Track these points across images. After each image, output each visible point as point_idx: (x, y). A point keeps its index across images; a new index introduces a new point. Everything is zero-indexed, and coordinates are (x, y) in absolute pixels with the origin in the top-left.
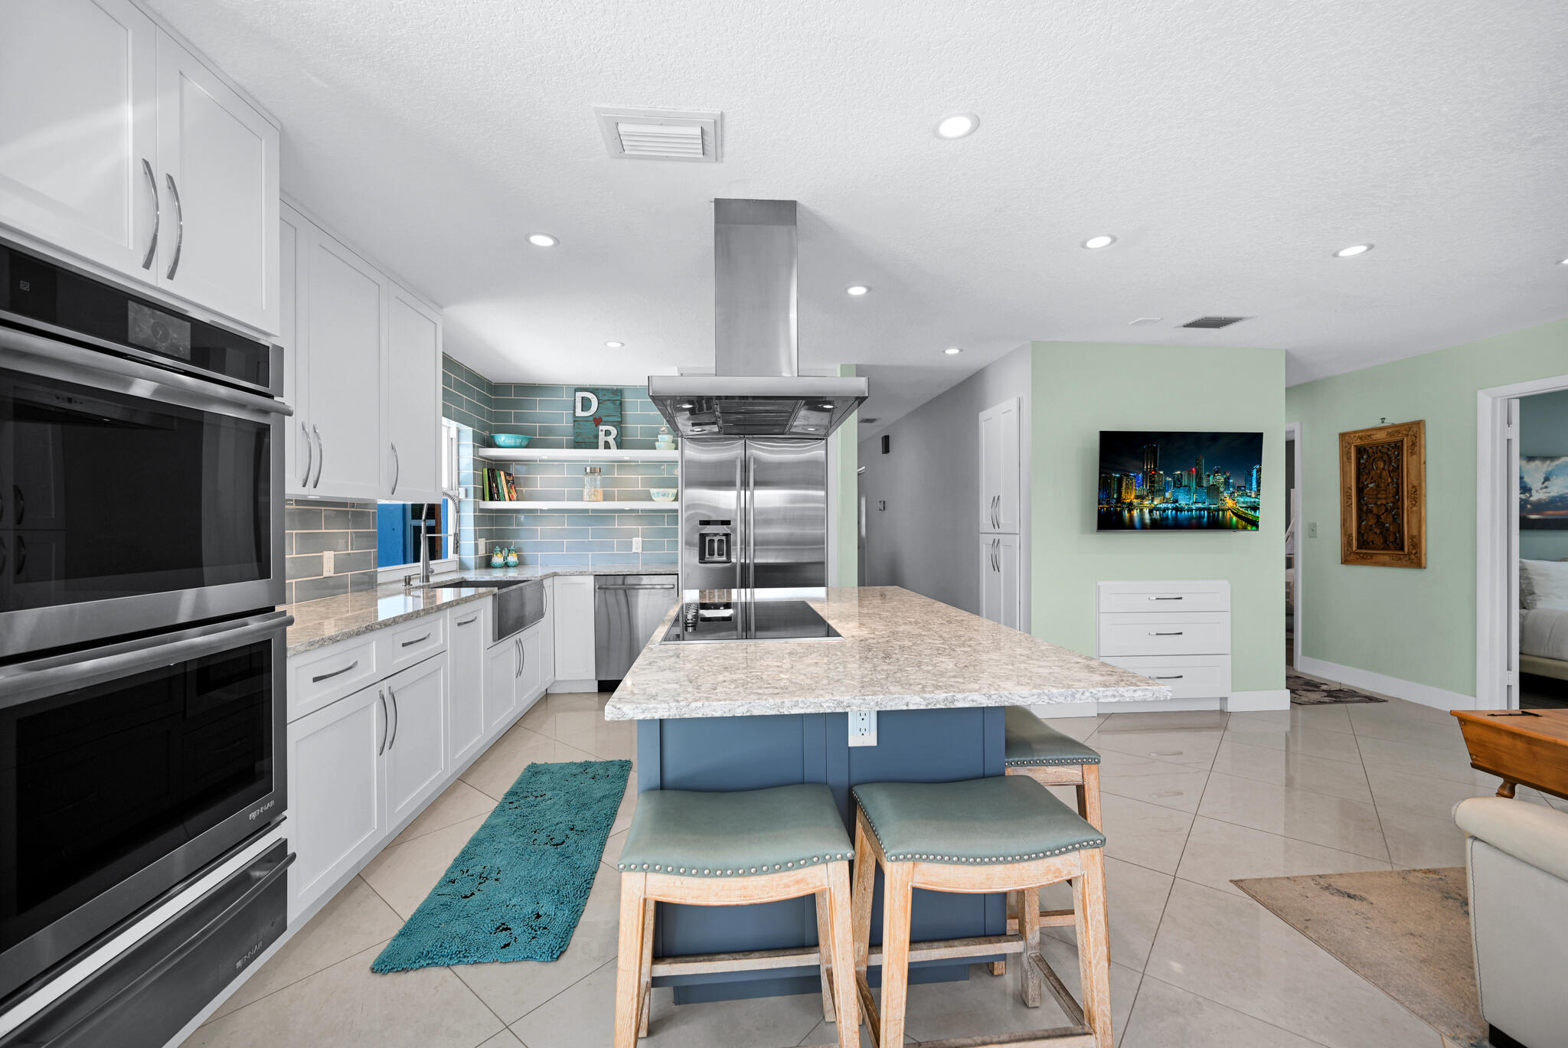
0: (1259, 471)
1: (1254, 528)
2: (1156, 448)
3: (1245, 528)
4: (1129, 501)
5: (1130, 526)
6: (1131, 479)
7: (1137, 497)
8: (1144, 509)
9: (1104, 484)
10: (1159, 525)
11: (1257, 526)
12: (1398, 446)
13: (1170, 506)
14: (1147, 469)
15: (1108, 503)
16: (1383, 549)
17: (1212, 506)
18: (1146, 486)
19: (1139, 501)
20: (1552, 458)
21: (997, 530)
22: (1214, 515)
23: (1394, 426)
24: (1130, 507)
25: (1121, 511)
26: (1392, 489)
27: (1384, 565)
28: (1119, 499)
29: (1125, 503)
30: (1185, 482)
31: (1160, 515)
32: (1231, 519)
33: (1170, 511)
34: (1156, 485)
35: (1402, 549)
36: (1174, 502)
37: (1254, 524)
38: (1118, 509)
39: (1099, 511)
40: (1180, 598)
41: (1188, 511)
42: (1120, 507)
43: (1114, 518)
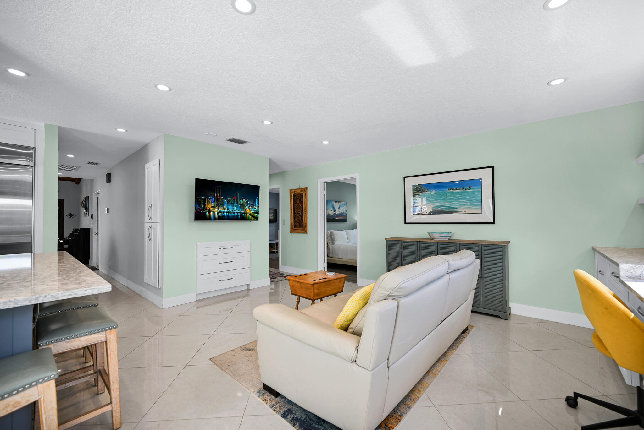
0: (258, 199)
1: (257, 220)
2: (220, 187)
3: (254, 220)
4: (209, 208)
5: (209, 219)
6: (210, 200)
7: (212, 207)
8: (215, 212)
9: (198, 201)
10: (221, 218)
11: (258, 219)
12: (302, 195)
13: (226, 211)
14: (216, 196)
15: (199, 209)
16: (299, 228)
17: (242, 212)
18: (216, 203)
19: (213, 209)
20: (340, 202)
21: (151, 221)
22: (243, 215)
23: (302, 188)
24: (209, 211)
25: (205, 213)
26: (301, 209)
27: (299, 233)
28: (204, 208)
29: (207, 209)
30: (232, 202)
31: (222, 214)
32: (249, 216)
33: (226, 213)
34: (220, 203)
35: (303, 228)
36: (227, 210)
37: (257, 218)
38: (204, 212)
39: (195, 212)
40: (232, 248)
41: (233, 213)
42: (205, 211)
43: (202, 215)
